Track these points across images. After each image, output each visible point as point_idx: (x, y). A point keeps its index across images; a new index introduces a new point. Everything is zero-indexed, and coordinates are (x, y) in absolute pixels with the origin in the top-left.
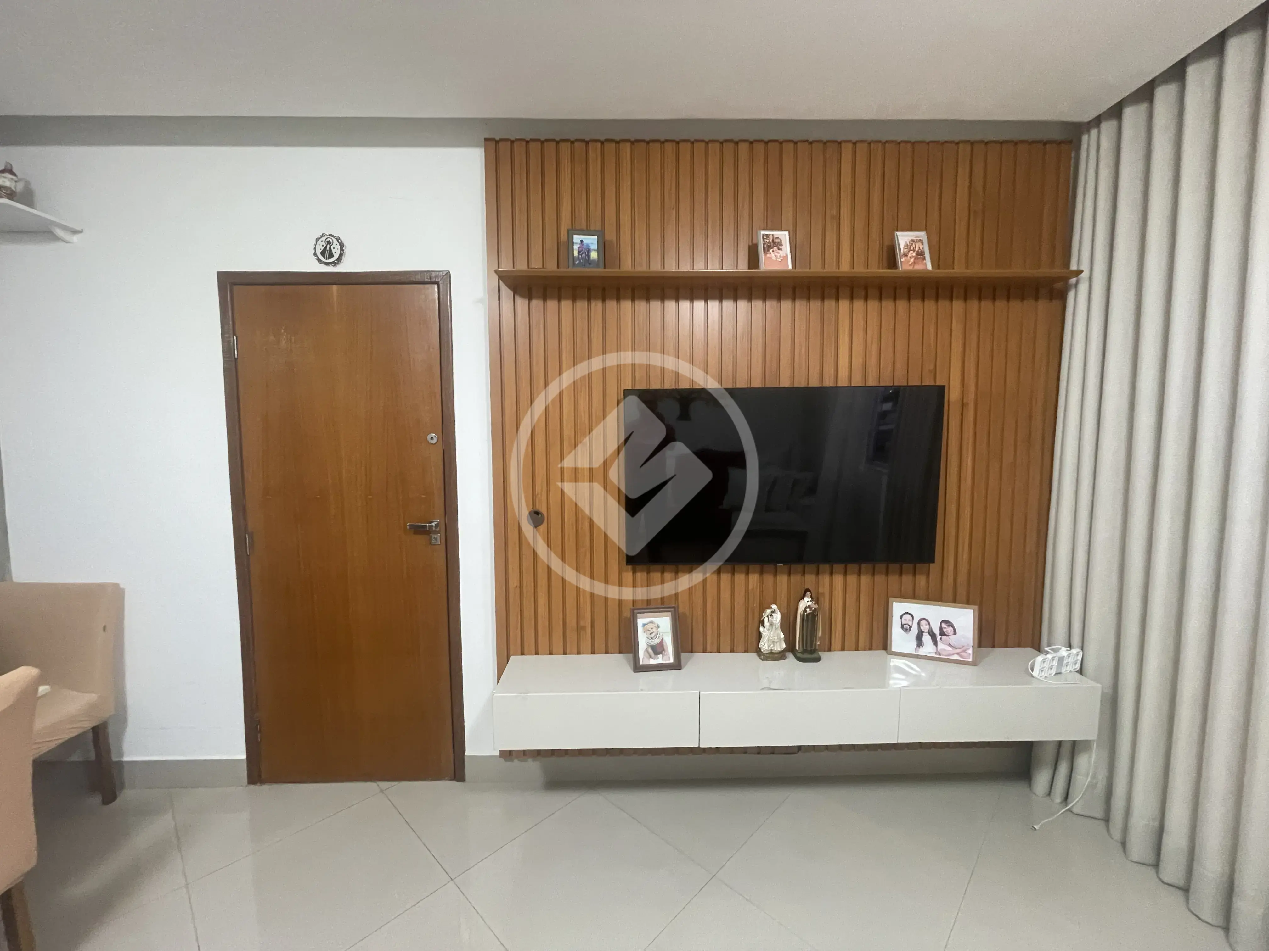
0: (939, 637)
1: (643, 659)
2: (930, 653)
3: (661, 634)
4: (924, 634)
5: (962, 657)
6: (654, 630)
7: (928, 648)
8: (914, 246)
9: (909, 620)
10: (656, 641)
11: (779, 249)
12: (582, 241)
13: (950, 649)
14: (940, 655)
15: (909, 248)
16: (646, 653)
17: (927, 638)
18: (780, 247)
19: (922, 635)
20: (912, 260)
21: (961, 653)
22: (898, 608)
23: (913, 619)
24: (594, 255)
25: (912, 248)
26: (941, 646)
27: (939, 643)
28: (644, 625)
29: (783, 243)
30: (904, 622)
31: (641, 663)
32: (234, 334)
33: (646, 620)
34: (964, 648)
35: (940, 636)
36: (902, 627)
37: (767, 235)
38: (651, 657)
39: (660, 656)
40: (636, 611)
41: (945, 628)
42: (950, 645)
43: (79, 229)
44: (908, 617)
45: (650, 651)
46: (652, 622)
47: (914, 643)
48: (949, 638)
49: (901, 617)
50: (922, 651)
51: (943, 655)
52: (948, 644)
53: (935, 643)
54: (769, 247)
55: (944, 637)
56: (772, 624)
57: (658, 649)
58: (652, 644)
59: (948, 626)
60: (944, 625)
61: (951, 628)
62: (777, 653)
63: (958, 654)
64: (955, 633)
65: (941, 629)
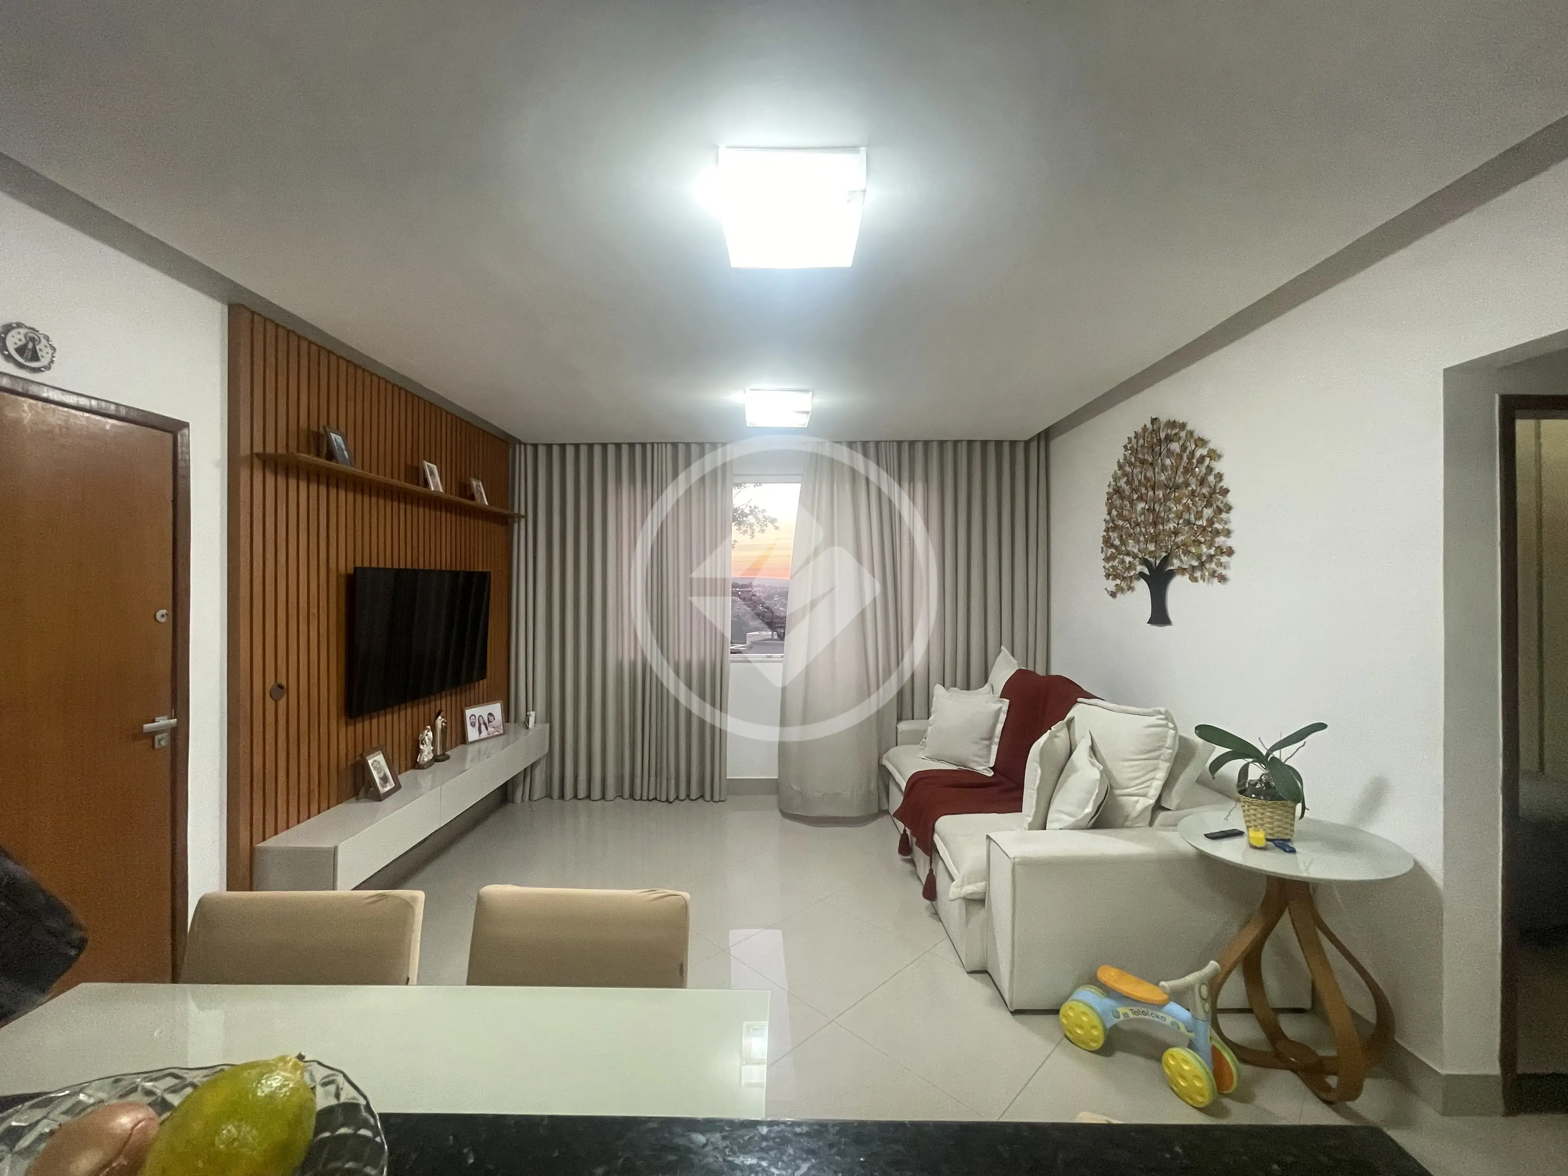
0: (488, 724)
1: (381, 789)
2: (485, 736)
3: (382, 767)
6: (378, 766)
7: (484, 733)
8: (478, 488)
9: (474, 719)
10: (382, 774)
12: (336, 440)
17: (483, 727)
18: (435, 476)
19: (480, 726)
23: (476, 717)
24: (347, 455)
27: (488, 728)
28: (372, 764)
30: (472, 721)
31: (381, 792)
33: (372, 760)
34: (499, 727)
36: (471, 724)
37: (429, 466)
38: (383, 786)
39: (387, 784)
42: (493, 727)
45: (381, 782)
46: (375, 761)
47: (477, 733)
48: (492, 723)
49: (471, 718)
50: (482, 736)
51: (491, 735)
54: (431, 474)
57: (385, 780)
58: (380, 776)
59: (492, 716)
60: (489, 716)
62: (429, 762)
63: (497, 731)
64: (494, 719)
65: (488, 719)
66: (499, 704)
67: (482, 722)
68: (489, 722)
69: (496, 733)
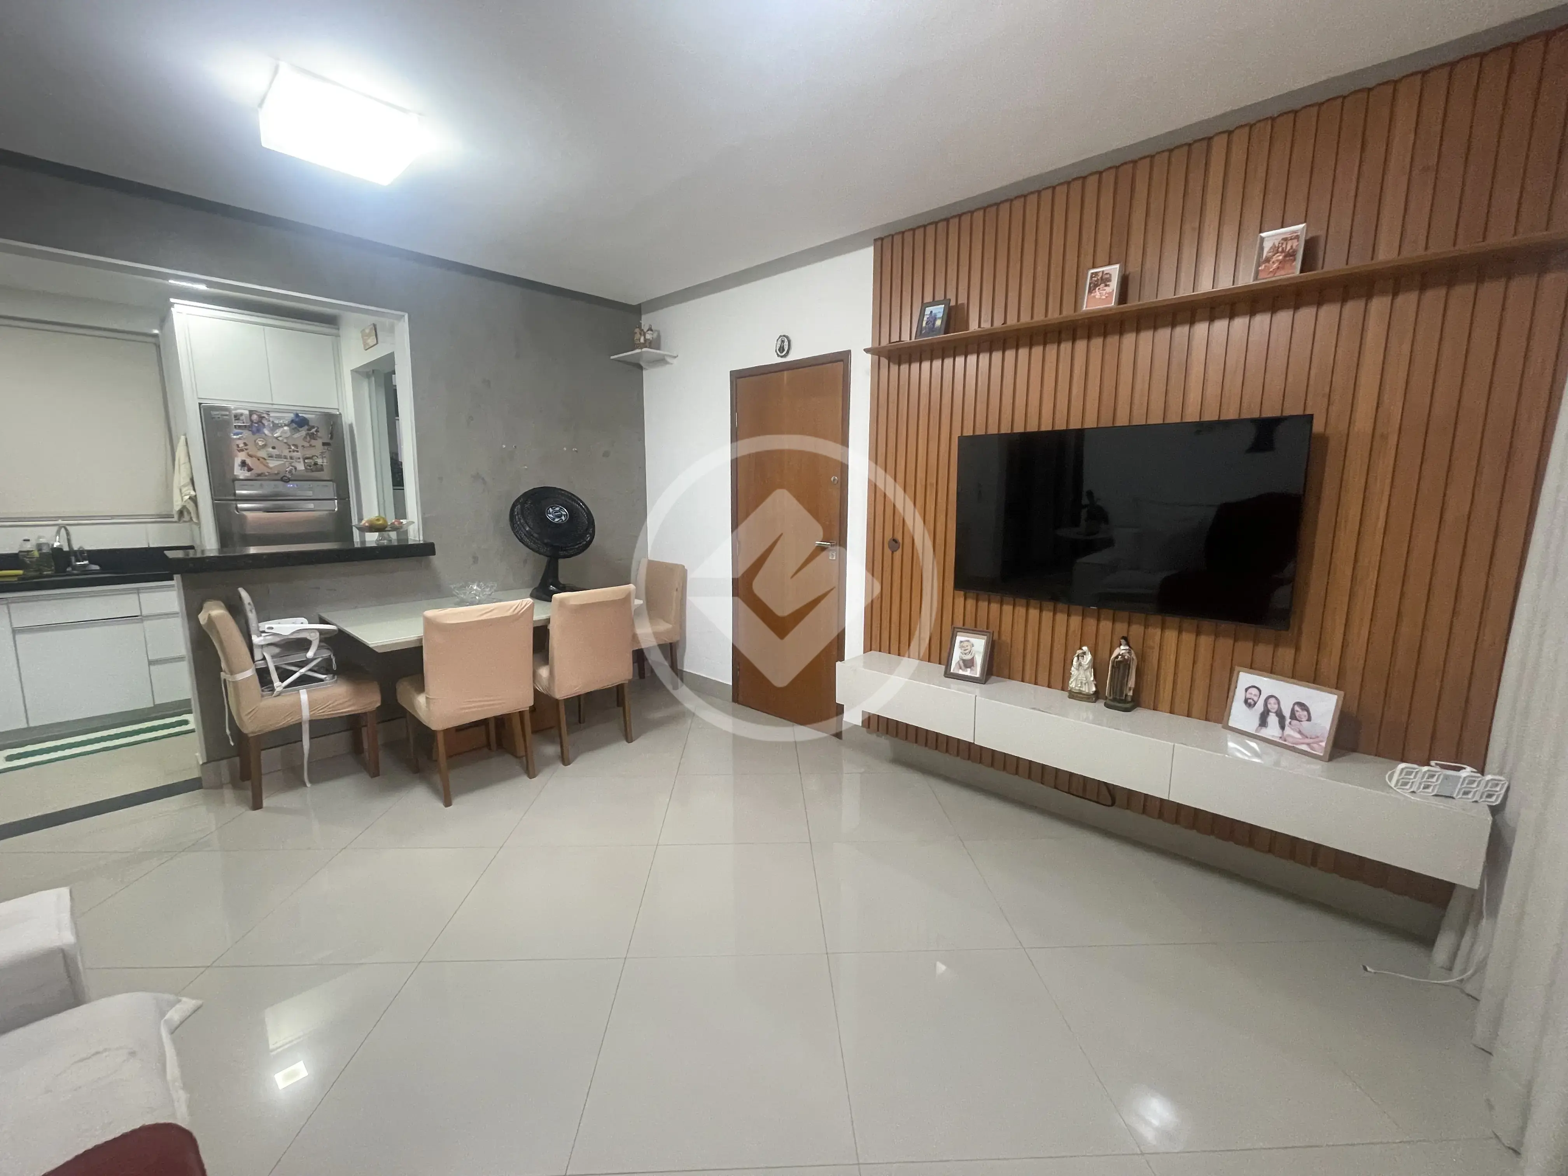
0: (1288, 720)
1: (954, 669)
2: (1273, 736)
3: (973, 652)
4: (1270, 713)
5: (1312, 749)
6: (969, 647)
7: (1272, 730)
8: (1284, 246)
9: (1255, 695)
10: (968, 657)
11: (1106, 286)
12: (931, 312)
13: (1298, 736)
14: (1285, 741)
15: (1275, 250)
16: (958, 665)
17: (1273, 719)
18: (1108, 283)
19: (1268, 714)
20: (1275, 266)
21: (1312, 745)
22: (1245, 679)
23: (1260, 694)
24: (938, 323)
25: (1280, 249)
26: (1288, 731)
27: (1287, 728)
28: (961, 642)
29: (1113, 279)
30: (1248, 696)
31: (952, 671)
32: (736, 411)
33: (963, 639)
34: (1317, 740)
35: (1290, 720)
36: (1246, 701)
37: (1096, 273)
38: (961, 668)
39: (969, 670)
40: (956, 630)
41: (1297, 711)
42: (1300, 732)
43: (675, 355)
44: (1254, 691)
45: (961, 663)
46: (968, 641)
47: (1257, 722)
48: (1301, 724)
49: (1246, 690)
50: (1265, 733)
51: (1289, 742)
52: (1298, 730)
53: (1283, 727)
54: (1096, 286)
55: (1294, 722)
56: (1080, 665)
57: (968, 664)
58: (964, 658)
59: (1302, 709)
60: (1297, 708)
61: (1306, 713)
62: (1084, 694)
63: (1308, 744)
64: (1309, 719)
65: (1293, 711)
66: (1336, 697)
67: (1273, 706)
68: (1293, 716)
69: (1304, 747)
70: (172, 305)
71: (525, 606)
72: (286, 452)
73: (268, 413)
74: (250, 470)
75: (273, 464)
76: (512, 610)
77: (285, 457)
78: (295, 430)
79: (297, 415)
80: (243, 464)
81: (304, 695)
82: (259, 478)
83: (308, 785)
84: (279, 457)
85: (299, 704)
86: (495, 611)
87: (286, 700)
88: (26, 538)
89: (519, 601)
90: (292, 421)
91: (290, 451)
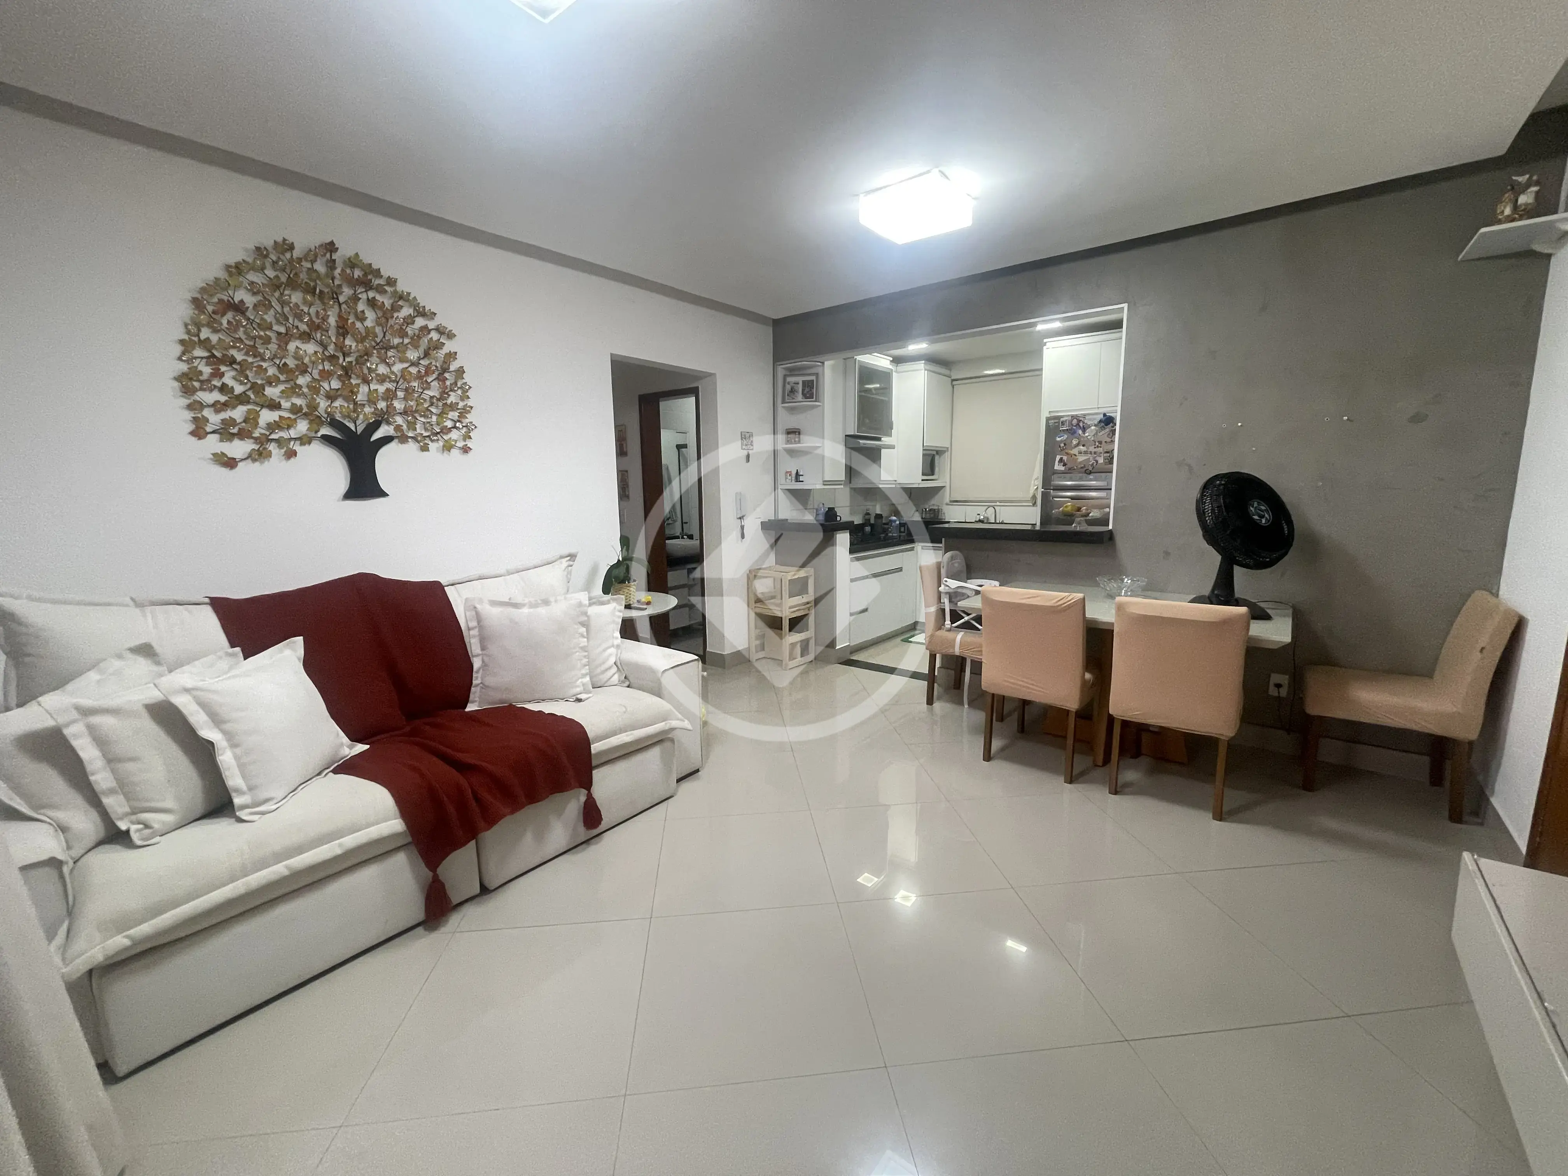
70: (1045, 344)
71: (1070, 600)
72: (1092, 449)
73: (1084, 416)
74: (1065, 465)
75: (1081, 458)
76: (1055, 601)
77: (1091, 453)
78: (1103, 428)
79: (1105, 415)
80: (1061, 460)
81: (960, 636)
82: (1070, 471)
83: (966, 706)
84: (1086, 453)
85: (954, 640)
86: (1039, 598)
87: (950, 635)
88: (979, 513)
89: (1067, 594)
90: (1100, 421)
91: (1095, 448)
